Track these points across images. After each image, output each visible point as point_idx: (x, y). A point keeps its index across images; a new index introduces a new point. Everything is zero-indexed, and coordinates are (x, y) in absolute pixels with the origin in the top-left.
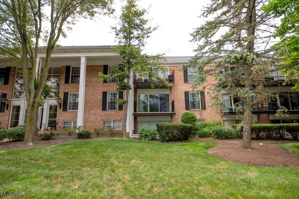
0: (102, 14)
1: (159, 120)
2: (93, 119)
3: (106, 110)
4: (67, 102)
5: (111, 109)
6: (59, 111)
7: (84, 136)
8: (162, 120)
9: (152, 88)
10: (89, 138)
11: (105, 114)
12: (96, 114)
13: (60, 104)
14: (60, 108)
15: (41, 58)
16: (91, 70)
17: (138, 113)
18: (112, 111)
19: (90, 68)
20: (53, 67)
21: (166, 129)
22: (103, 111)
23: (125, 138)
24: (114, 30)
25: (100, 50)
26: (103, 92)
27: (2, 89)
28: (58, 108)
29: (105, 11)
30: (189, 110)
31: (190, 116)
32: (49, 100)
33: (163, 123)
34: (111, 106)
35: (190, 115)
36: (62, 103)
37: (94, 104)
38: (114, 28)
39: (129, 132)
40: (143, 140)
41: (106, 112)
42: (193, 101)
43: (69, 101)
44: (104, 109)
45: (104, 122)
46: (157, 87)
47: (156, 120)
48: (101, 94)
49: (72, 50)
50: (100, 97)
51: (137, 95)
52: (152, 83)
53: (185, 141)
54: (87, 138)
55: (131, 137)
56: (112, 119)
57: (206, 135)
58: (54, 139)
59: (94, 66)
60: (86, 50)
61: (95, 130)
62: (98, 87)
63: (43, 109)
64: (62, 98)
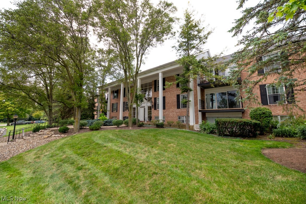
0: (168, 39)
1: (228, 116)
2: (171, 115)
3: (180, 108)
4: (156, 104)
5: (184, 107)
6: (153, 109)
7: (160, 126)
8: (232, 116)
9: (212, 87)
10: (163, 127)
11: (179, 112)
12: (173, 112)
13: (153, 105)
14: (153, 108)
15: (140, 79)
16: (169, 80)
17: (206, 109)
18: (184, 109)
19: (168, 79)
20: (148, 82)
21: (222, 124)
22: (178, 109)
23: (187, 129)
24: (174, 48)
25: (170, 65)
26: (177, 95)
28: (152, 108)
29: (170, 35)
30: (268, 105)
31: (261, 112)
32: (148, 103)
33: (220, 119)
34: (184, 105)
35: (261, 110)
36: (154, 104)
37: (172, 104)
38: (173, 47)
39: (193, 125)
40: (202, 133)
41: (180, 110)
42: (273, 95)
43: (157, 103)
44: (178, 107)
45: (179, 117)
46: (216, 86)
47: (225, 116)
48: (176, 97)
49: (154, 69)
50: (175, 99)
51: (204, 94)
52: (211, 83)
53: (253, 139)
54: (161, 127)
55: (195, 129)
56: (184, 115)
57: (287, 134)
58: (144, 126)
59: (170, 76)
60: (162, 68)
61: (168, 122)
62: (173, 91)
63: (145, 109)
64: (154, 102)
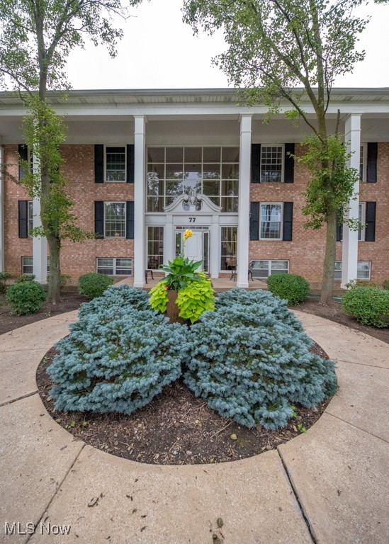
2: (312, 258)
4: (258, 222)
27: (125, 192)
43: (261, 221)
